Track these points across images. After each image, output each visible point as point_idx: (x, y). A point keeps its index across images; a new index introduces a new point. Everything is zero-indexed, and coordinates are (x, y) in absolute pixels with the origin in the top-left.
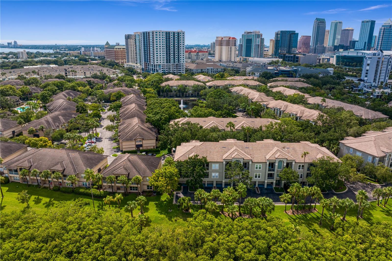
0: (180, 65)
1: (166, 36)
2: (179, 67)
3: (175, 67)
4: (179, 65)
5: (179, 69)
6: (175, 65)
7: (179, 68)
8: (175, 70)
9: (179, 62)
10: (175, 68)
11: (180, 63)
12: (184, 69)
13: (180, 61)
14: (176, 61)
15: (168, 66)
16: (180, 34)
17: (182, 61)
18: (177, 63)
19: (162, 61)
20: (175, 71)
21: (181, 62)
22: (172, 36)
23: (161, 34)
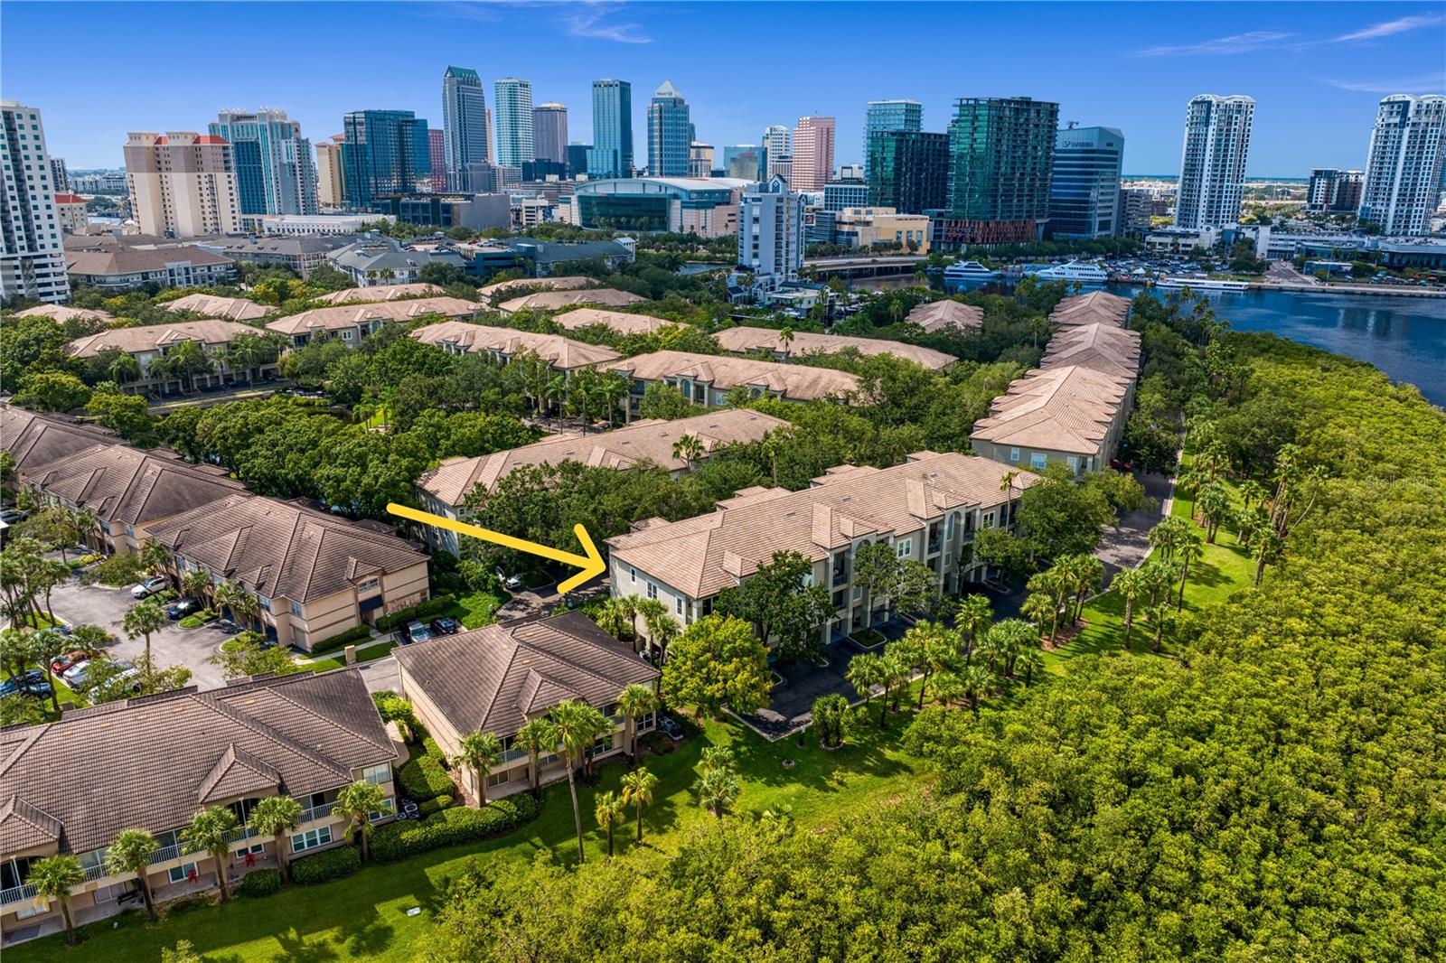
0: (42, 261)
2: (38, 271)
3: (18, 272)
4: (36, 261)
5: (39, 281)
6: (16, 263)
7: (39, 276)
8: (20, 287)
9: (31, 248)
10: (18, 277)
11: (41, 252)
12: (65, 277)
13: (39, 242)
14: (19, 244)
16: (18, 122)
17: (48, 241)
18: (26, 253)
20: (21, 292)
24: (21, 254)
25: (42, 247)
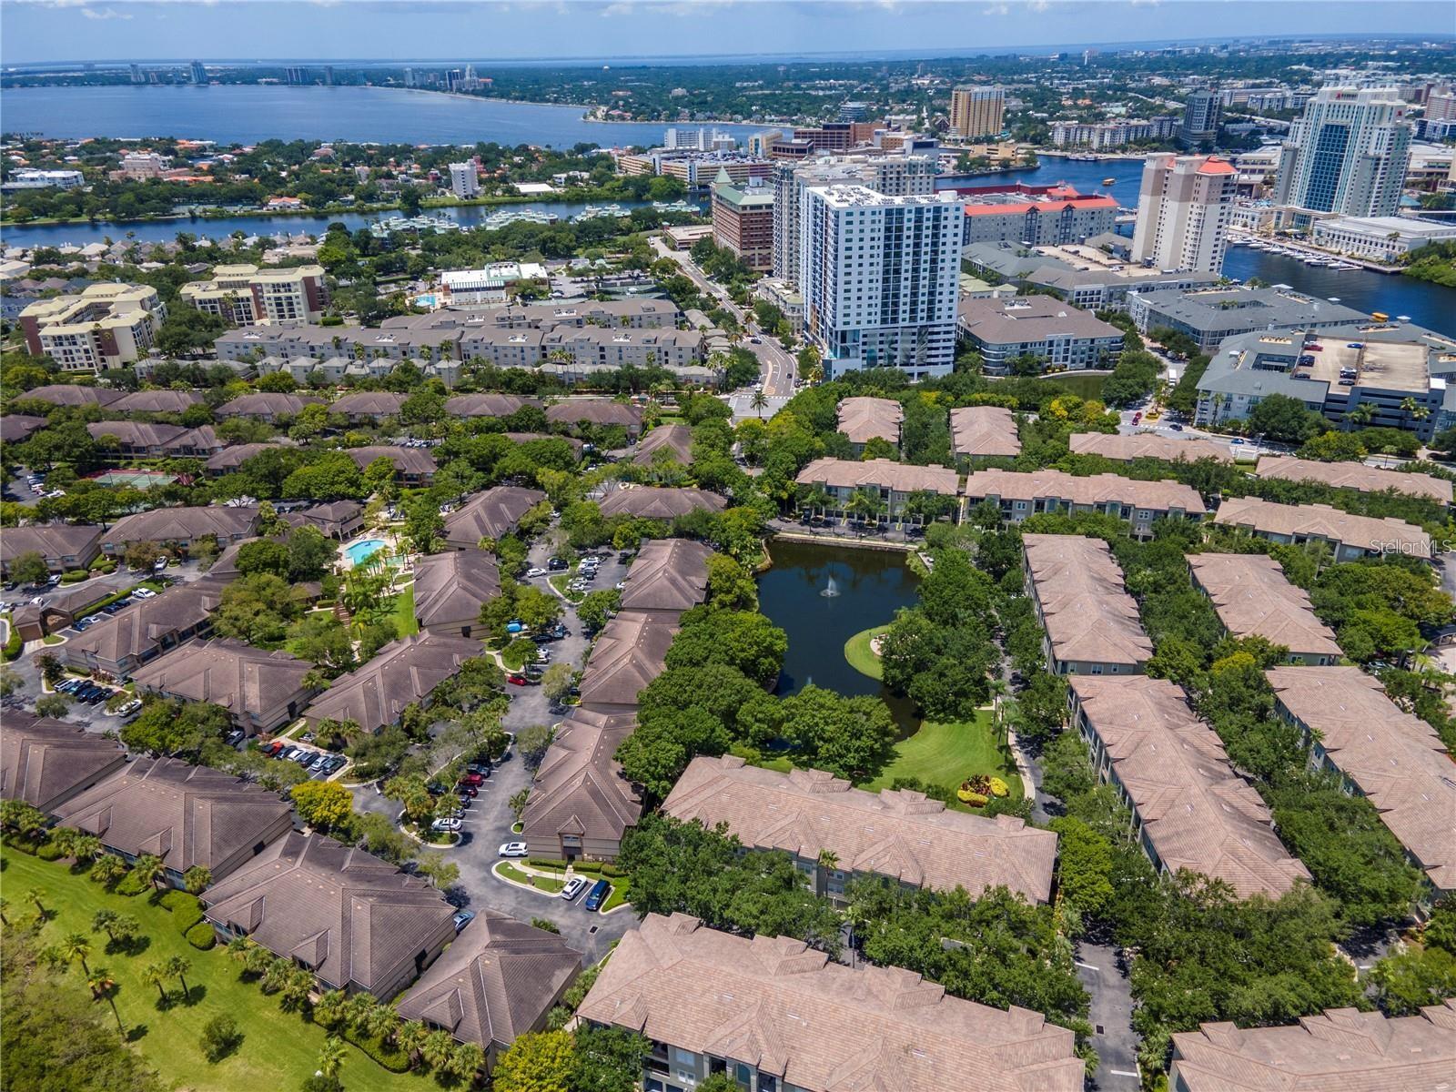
0: (936, 329)
1: (889, 222)
2: (930, 337)
3: (915, 338)
4: (931, 330)
6: (915, 330)
7: (931, 341)
8: (913, 348)
9: (930, 318)
10: (913, 342)
11: (936, 322)
12: (953, 336)
13: (937, 314)
14: (920, 315)
15: (888, 335)
16: (944, 214)
17: (944, 313)
18: (924, 323)
19: (864, 317)
20: (913, 351)
22: (909, 224)
23: (868, 218)
24: (920, 323)
25: (939, 317)
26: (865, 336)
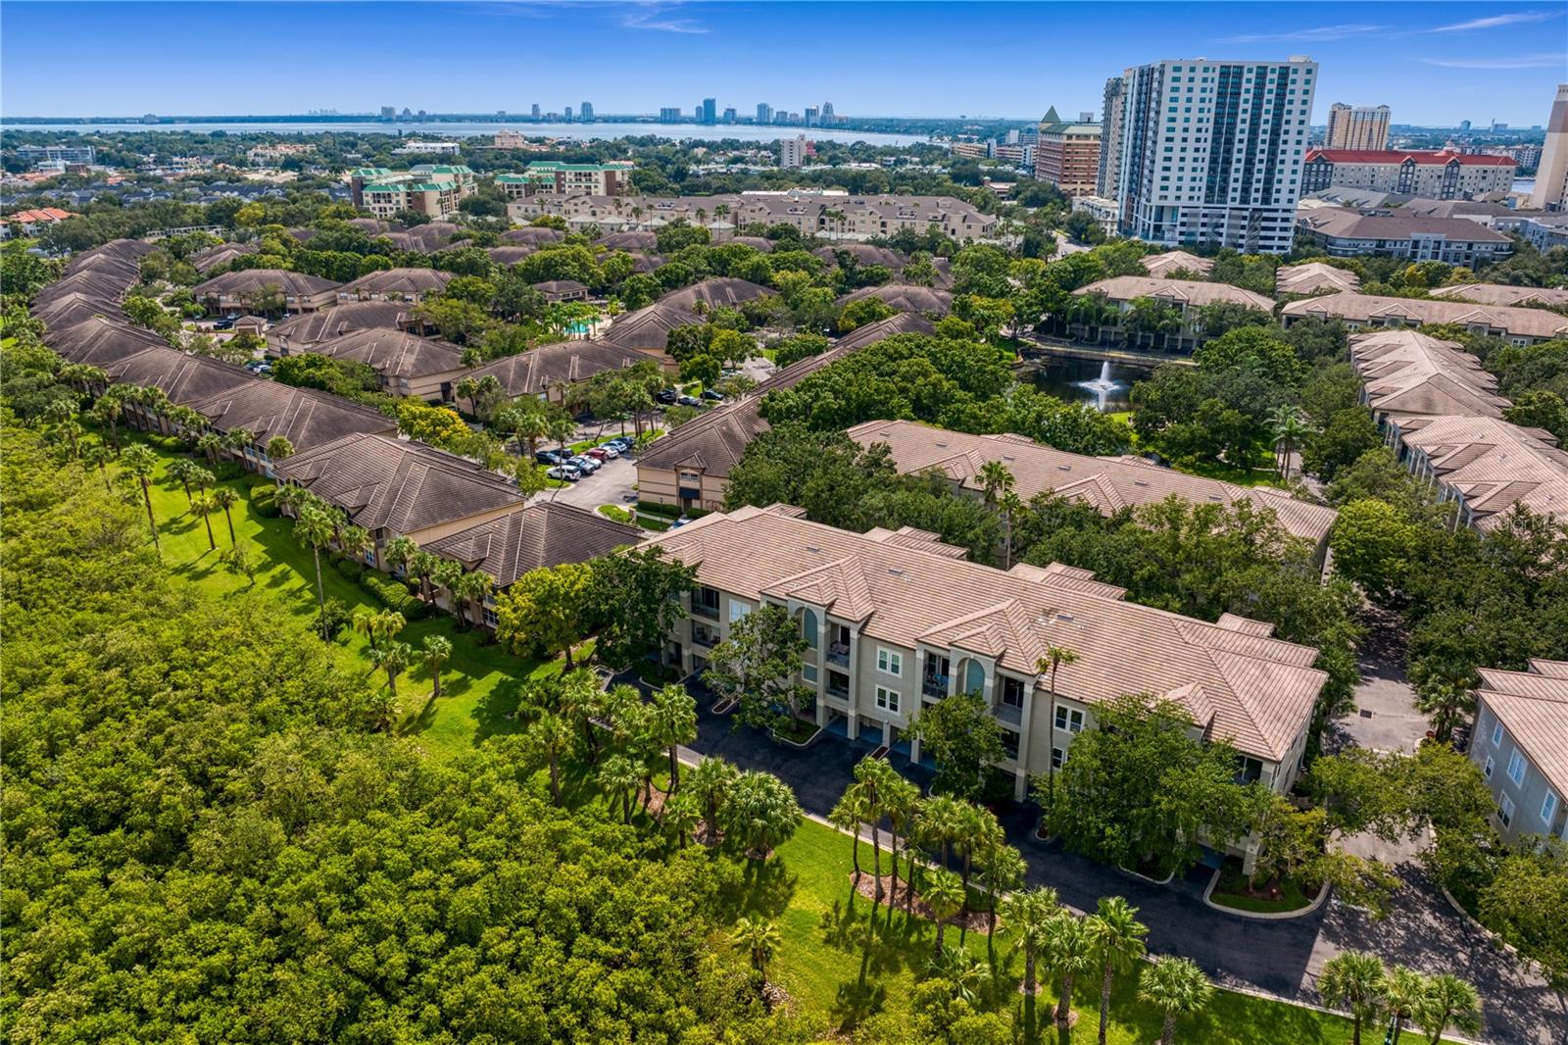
0: (1272, 215)
1: (1223, 85)
2: (1264, 224)
3: (1245, 222)
4: (1265, 214)
5: (1263, 233)
6: (1246, 213)
7: (1264, 229)
8: (1242, 237)
9: (1266, 201)
10: (1243, 227)
11: (1274, 206)
12: (1291, 233)
13: (1275, 196)
14: (1254, 195)
15: (1212, 216)
16: (1291, 76)
17: (1284, 196)
18: (1258, 205)
19: (1185, 193)
21: (1277, 201)
22: (1248, 85)
23: (1199, 75)
26: (1184, 215)
